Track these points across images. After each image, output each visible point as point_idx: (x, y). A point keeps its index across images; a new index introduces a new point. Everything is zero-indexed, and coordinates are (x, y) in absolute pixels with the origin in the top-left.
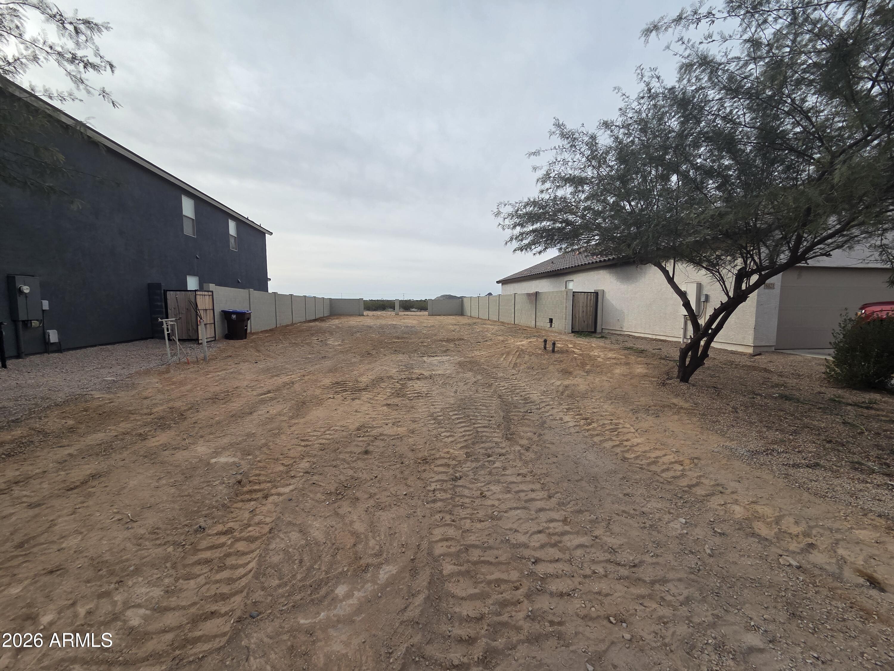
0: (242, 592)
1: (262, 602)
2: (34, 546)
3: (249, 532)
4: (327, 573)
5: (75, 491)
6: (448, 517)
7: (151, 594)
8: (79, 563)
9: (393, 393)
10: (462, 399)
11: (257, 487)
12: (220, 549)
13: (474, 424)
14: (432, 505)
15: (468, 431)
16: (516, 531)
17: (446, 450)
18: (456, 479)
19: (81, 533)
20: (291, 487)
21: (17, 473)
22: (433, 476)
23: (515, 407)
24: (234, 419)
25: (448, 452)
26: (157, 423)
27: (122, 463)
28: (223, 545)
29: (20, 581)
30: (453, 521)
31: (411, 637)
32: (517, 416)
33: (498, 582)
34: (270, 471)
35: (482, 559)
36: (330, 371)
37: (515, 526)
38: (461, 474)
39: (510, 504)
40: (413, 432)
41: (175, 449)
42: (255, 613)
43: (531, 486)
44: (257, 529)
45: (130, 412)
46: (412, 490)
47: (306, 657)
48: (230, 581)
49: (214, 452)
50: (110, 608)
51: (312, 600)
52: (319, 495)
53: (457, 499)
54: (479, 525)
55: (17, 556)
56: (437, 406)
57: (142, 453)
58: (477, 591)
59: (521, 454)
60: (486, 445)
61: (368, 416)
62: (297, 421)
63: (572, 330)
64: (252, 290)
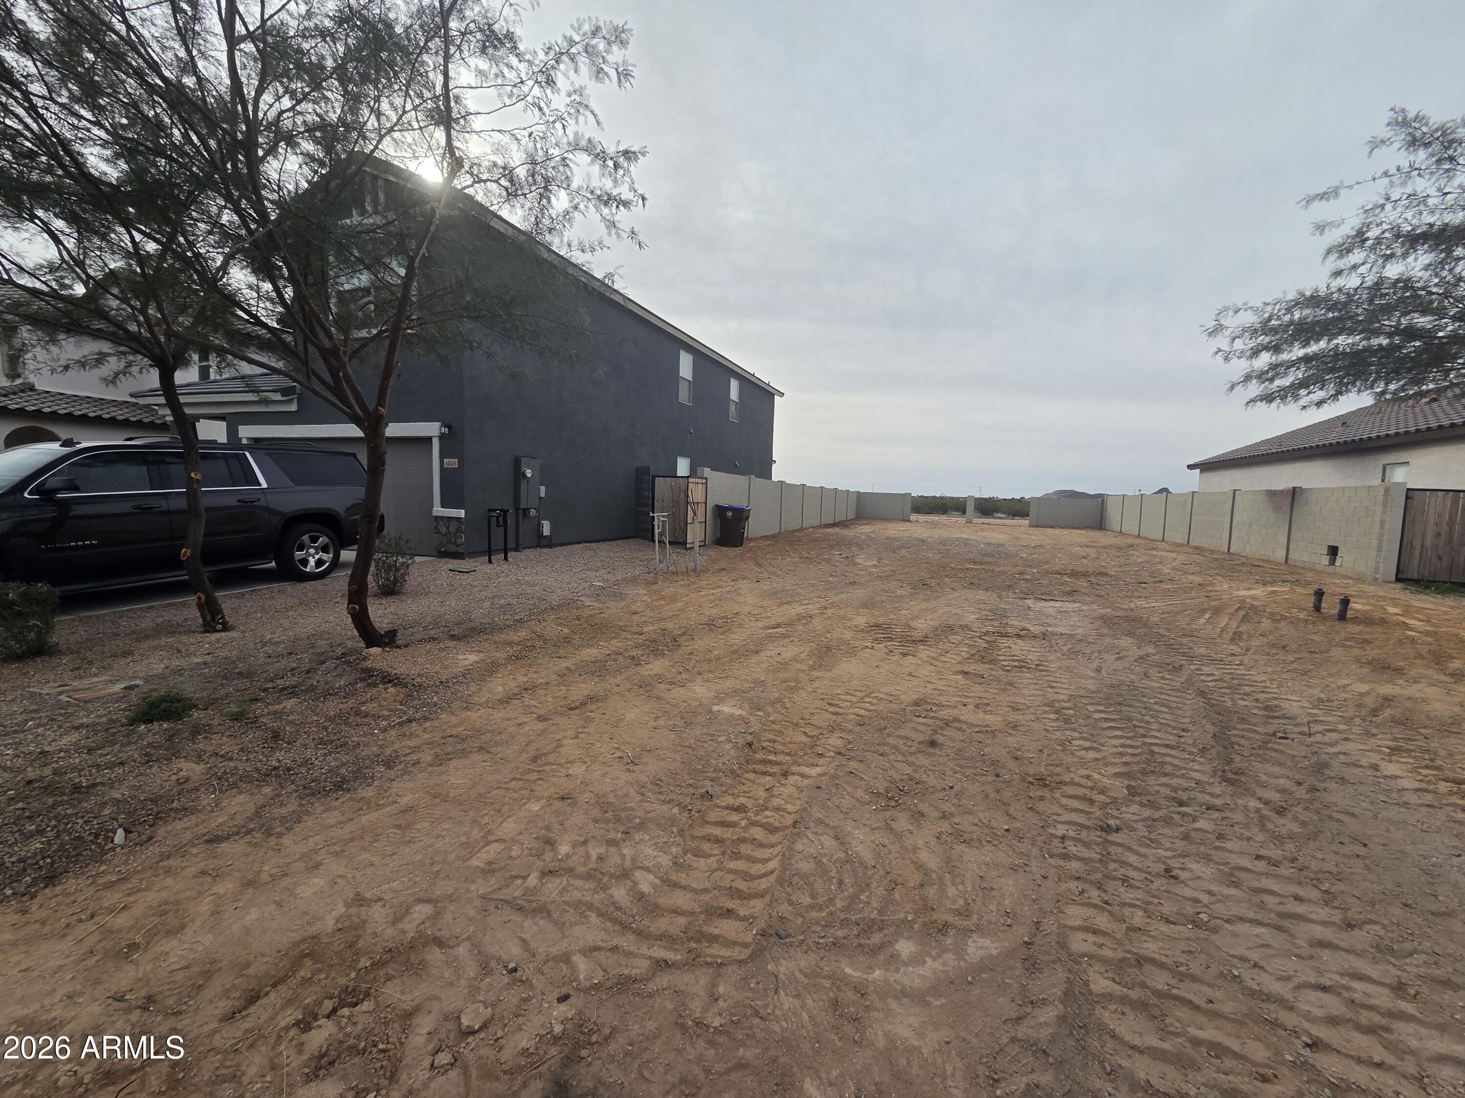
0: (763, 897)
1: (790, 921)
2: (546, 764)
3: (767, 817)
4: (880, 913)
5: (576, 711)
6: (1094, 894)
7: (659, 860)
8: (587, 796)
9: (973, 655)
10: (1112, 686)
11: (771, 757)
12: (732, 829)
13: (1144, 736)
14: (1061, 862)
15: (1131, 746)
16: (1255, 965)
17: (1085, 772)
18: (1108, 829)
19: (585, 763)
20: (819, 770)
21: (525, 679)
22: (1060, 811)
23: (1243, 720)
24: (736, 656)
25: (1088, 777)
26: (649, 646)
27: (616, 690)
28: (734, 825)
29: (539, 799)
30: (1106, 903)
31: (1033, 1071)
32: (1249, 739)
33: (1217, 1050)
34: (788, 739)
35: (1175, 991)
36: (864, 605)
37: (1255, 956)
38: (1118, 822)
39: (1236, 910)
40: (1015, 727)
41: (671, 683)
42: (782, 933)
43: (1293, 889)
44: (777, 816)
45: (620, 628)
46: (1018, 825)
47: (856, 1023)
48: (747, 876)
49: (716, 697)
50: (619, 861)
51: (861, 945)
52: (860, 793)
53: (1112, 866)
54: (1165, 928)
55: (533, 771)
56: (1060, 691)
57: (636, 681)
58: (1166, 1046)
59: (1262, 817)
60: (1175, 782)
61: (930, 686)
62: (820, 674)
63: (1397, 575)
64: (753, 477)
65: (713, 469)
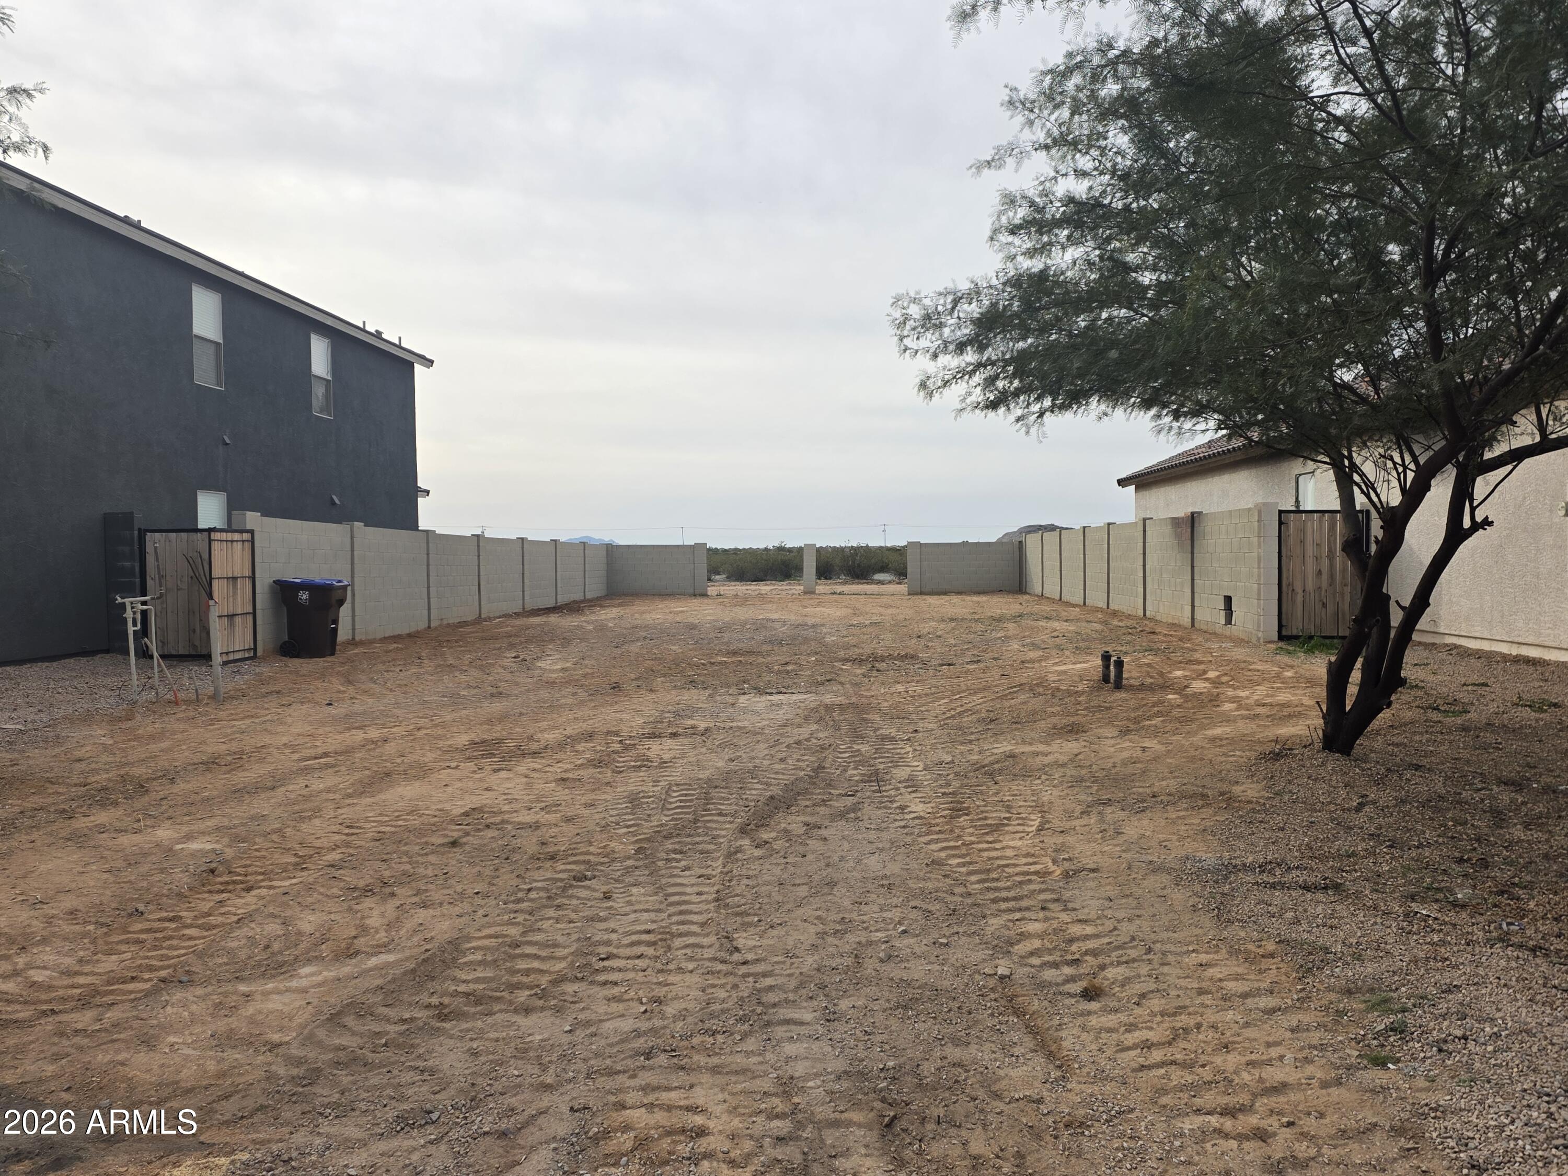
3: (208, 920)
4: (297, 957)
7: (60, 961)
9: (591, 760)
10: (730, 772)
11: (239, 878)
12: (159, 933)
13: (707, 810)
14: (511, 905)
15: (680, 819)
16: (613, 931)
17: (605, 844)
20: (295, 881)
22: (547, 873)
23: (829, 786)
24: (236, 795)
25: (605, 847)
26: (94, 797)
27: (28, 846)
28: (164, 929)
30: (527, 920)
32: (814, 800)
34: (268, 862)
35: (531, 953)
36: (488, 721)
37: (617, 927)
38: (598, 873)
39: (639, 907)
40: (570, 820)
41: (119, 831)
44: (220, 918)
45: (48, 780)
46: (493, 888)
48: (164, 958)
49: (185, 837)
51: (264, 975)
52: (333, 890)
53: (560, 900)
54: (563, 926)
56: (662, 783)
57: (63, 834)
61: (503, 797)
62: (355, 801)
63: (1280, 631)
64: (358, 525)
65: (267, 513)
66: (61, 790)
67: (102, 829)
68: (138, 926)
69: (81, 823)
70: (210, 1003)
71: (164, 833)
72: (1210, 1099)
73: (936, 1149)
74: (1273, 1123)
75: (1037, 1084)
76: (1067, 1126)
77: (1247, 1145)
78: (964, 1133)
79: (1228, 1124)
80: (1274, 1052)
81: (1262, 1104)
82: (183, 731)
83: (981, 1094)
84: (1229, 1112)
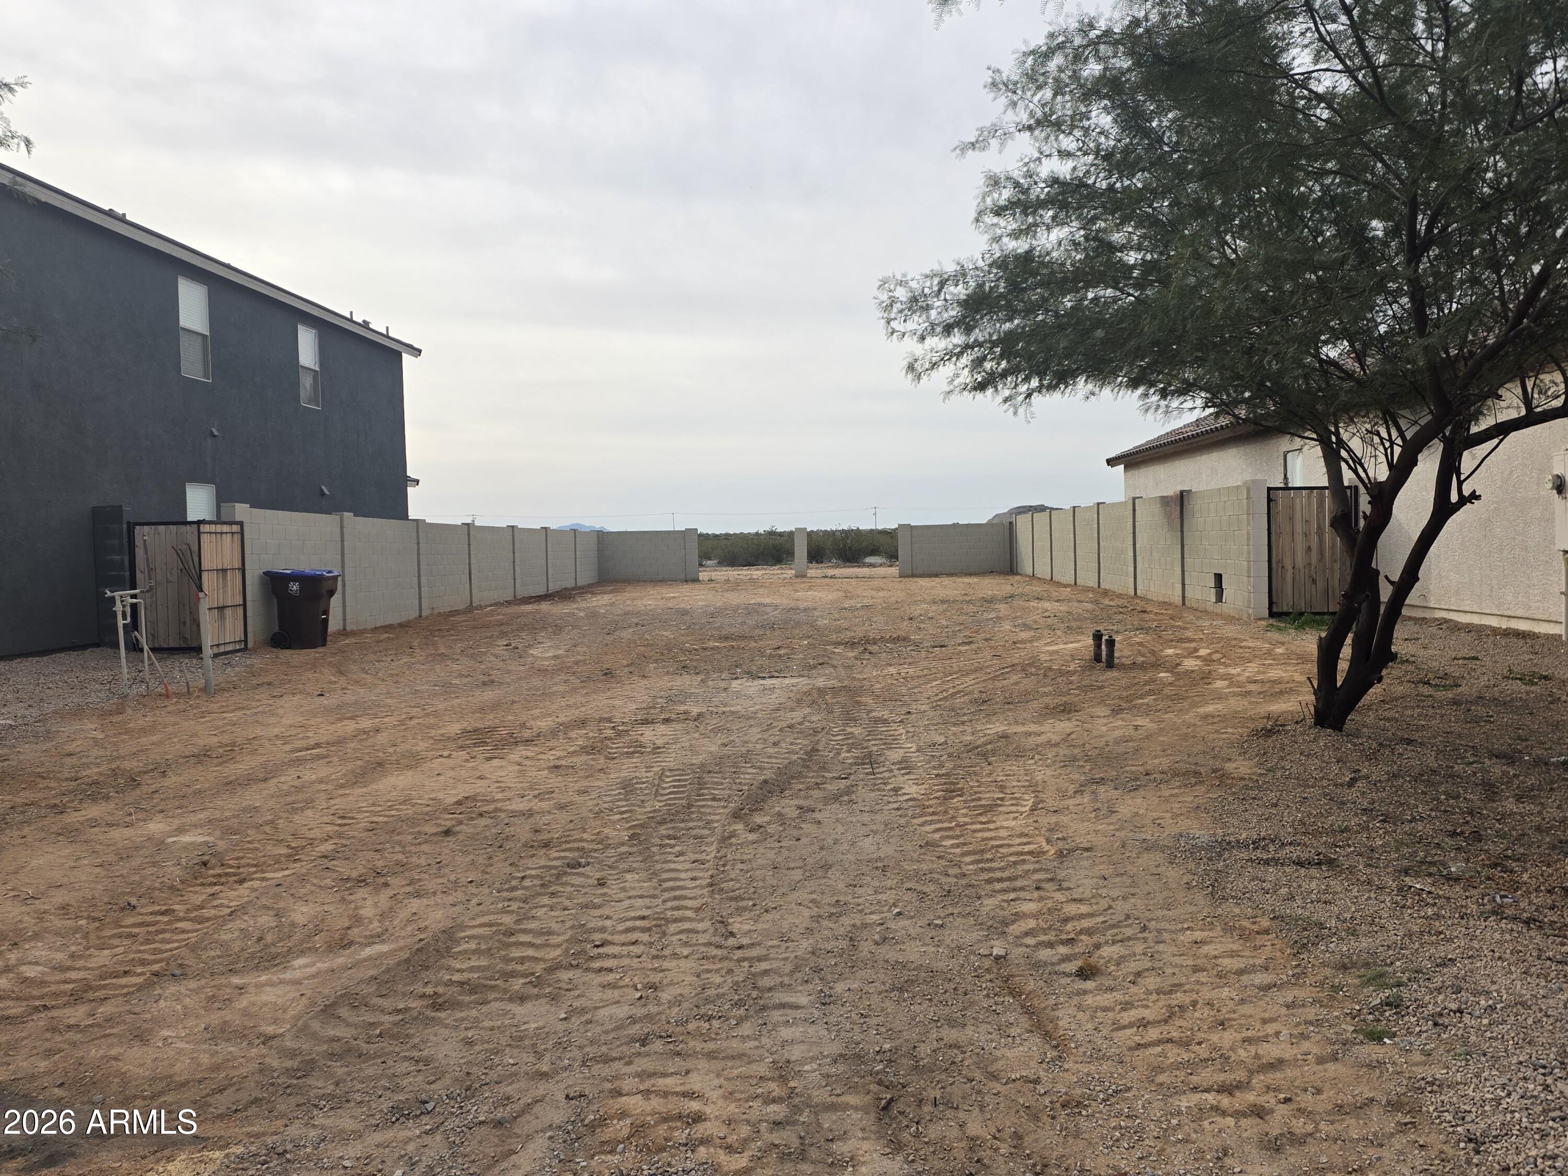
3: (200, 913)
4: (291, 948)
6: (516, 905)
7: (52, 956)
9: (585, 747)
10: (723, 757)
11: (231, 871)
12: (151, 926)
13: (701, 795)
14: (505, 893)
15: (673, 804)
17: (599, 830)
18: (576, 865)
20: (288, 872)
22: (541, 861)
23: (823, 769)
24: (228, 787)
27: (20, 841)
28: (157, 923)
30: (521, 909)
34: (261, 854)
36: (480, 709)
37: (612, 914)
38: (592, 860)
39: (634, 893)
41: (111, 825)
44: (213, 911)
45: (39, 775)
46: (487, 877)
49: (177, 830)
51: (257, 968)
52: (326, 882)
53: (554, 887)
57: (54, 829)
59: (733, 835)
61: (494, 785)
62: (347, 792)
63: (1270, 608)
64: (347, 515)
66: (51, 785)
67: (93, 823)
68: (130, 921)
69: (72, 818)
70: (203, 996)
71: (156, 827)
72: (1206, 1076)
73: (934, 1132)
74: (1269, 1100)
75: (1033, 1064)
76: (1064, 1106)
77: (1244, 1122)
78: (961, 1114)
79: (1225, 1101)
80: (1270, 1029)
81: (1259, 1080)
82: (175, 724)
83: (978, 1075)
84: (1226, 1089)
